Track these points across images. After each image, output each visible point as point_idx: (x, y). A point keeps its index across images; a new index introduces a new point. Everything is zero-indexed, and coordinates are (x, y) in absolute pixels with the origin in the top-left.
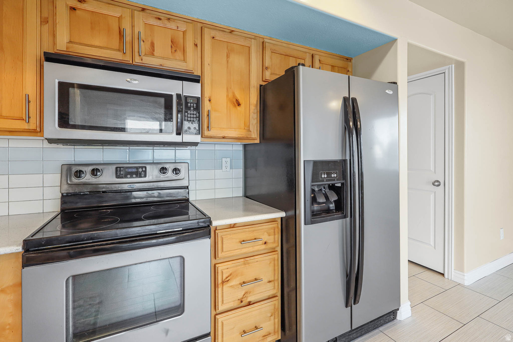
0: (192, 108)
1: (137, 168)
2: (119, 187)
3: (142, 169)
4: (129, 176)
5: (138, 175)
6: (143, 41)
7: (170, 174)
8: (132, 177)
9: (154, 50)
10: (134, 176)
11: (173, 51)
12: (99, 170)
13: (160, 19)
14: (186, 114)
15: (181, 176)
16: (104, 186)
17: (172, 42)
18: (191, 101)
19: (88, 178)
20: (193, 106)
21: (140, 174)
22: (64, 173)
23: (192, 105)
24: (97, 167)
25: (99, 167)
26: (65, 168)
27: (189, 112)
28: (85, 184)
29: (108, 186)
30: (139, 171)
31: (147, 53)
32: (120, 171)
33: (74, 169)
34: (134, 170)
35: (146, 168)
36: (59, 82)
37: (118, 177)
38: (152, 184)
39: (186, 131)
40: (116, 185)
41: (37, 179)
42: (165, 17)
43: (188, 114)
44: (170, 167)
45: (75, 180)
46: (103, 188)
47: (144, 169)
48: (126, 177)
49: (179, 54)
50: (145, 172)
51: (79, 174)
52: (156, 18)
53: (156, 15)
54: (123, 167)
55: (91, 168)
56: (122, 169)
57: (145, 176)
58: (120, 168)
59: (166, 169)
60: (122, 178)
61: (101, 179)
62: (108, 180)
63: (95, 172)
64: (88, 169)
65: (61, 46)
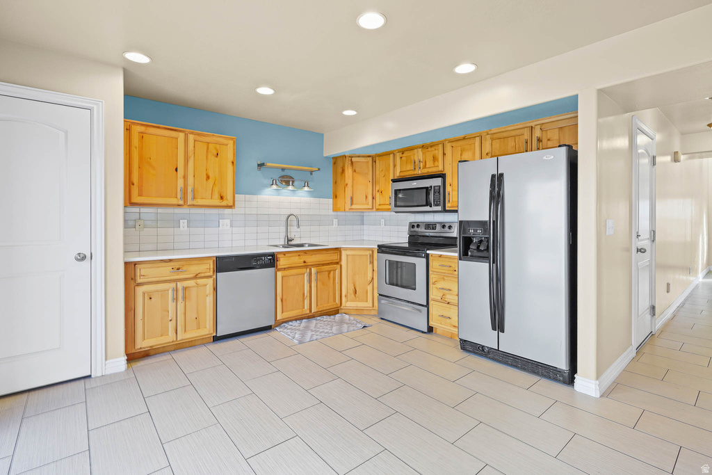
1: (433, 225)
2: (425, 234)
5: (433, 228)
6: (422, 162)
7: (447, 229)
8: (430, 229)
9: (426, 165)
11: (433, 162)
15: (452, 230)
17: (433, 157)
19: (416, 229)
22: (409, 226)
25: (419, 224)
26: (409, 224)
28: (414, 232)
32: (426, 226)
33: (412, 224)
34: (431, 226)
36: (394, 190)
37: (425, 229)
38: (439, 234)
41: (402, 228)
44: (447, 225)
45: (412, 230)
46: (420, 234)
47: (435, 226)
48: (428, 229)
49: (436, 163)
51: (413, 226)
53: (427, 147)
57: (436, 229)
58: (426, 224)
59: (444, 226)
61: (419, 230)
62: (422, 230)
63: (418, 226)
64: (416, 225)
65: (398, 175)
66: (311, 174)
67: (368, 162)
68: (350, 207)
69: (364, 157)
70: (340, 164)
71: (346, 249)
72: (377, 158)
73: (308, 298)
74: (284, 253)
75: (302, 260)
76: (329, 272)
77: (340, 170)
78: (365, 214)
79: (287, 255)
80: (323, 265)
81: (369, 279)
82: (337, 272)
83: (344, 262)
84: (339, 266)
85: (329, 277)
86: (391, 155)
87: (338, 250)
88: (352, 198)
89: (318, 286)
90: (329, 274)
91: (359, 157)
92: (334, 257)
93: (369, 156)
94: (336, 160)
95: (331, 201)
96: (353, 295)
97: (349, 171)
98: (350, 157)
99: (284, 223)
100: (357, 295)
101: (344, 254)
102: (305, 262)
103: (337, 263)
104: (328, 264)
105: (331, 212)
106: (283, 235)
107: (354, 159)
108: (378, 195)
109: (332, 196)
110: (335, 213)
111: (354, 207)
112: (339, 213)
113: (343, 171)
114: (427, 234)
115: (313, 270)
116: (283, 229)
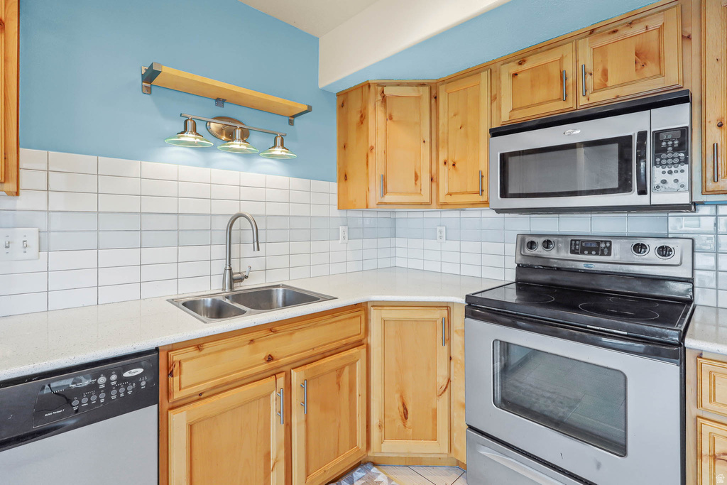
0: (670, 149)
1: (598, 243)
2: (572, 265)
3: (605, 244)
4: (586, 252)
5: (599, 251)
6: (591, 74)
7: (651, 255)
8: (590, 253)
9: (607, 80)
10: (594, 253)
11: (639, 67)
12: (550, 241)
13: (615, 32)
14: (658, 160)
15: (675, 259)
16: (556, 261)
17: (636, 54)
18: (669, 137)
19: (540, 250)
20: (673, 145)
21: (602, 251)
22: (519, 243)
23: (670, 143)
24: (549, 239)
25: (551, 239)
26: (520, 237)
27: (663, 156)
28: (537, 257)
29: (559, 261)
30: (599, 246)
31: (596, 88)
32: (575, 245)
33: (528, 239)
34: (594, 245)
35: (610, 242)
36: (501, 154)
37: (573, 252)
38: (619, 266)
39: (658, 187)
40: (569, 262)
41: (498, 248)
42: (621, 25)
43: (662, 159)
44: (653, 245)
45: (528, 252)
46: (555, 263)
47: (608, 245)
48: (582, 253)
49: (651, 68)
50: (609, 249)
51: (532, 245)
52: (609, 33)
53: (609, 29)
54: (579, 240)
55: (543, 239)
56: (577, 242)
57: (609, 254)
58: (575, 241)
59: (643, 246)
60: (578, 253)
61: (552, 253)
62: (560, 254)
63: (547, 244)
64: (540, 241)
65: (505, 117)
66: (291, 123)
67: (419, 97)
68: (380, 200)
69: (409, 85)
70: (355, 105)
71: (380, 305)
72: (442, 88)
73: (281, 466)
74: (198, 344)
75: (263, 355)
76: (339, 371)
77: (355, 118)
78: (398, 215)
79: (208, 348)
80: (324, 356)
81: (442, 381)
82: (360, 367)
83: (375, 339)
84: (362, 350)
85: (338, 384)
86: (484, 76)
87: (360, 309)
88: (384, 180)
89: (311, 418)
90: (339, 376)
91: (398, 85)
92: (352, 328)
93: (423, 85)
94: (344, 98)
95: (334, 186)
96: (399, 423)
97: (377, 118)
98: (378, 85)
99: (222, 236)
100: (409, 422)
101: (375, 315)
102: (270, 358)
103: (359, 344)
104: (337, 351)
105: (335, 211)
106: (220, 267)
107: (388, 91)
108: (444, 172)
109: (336, 178)
110: (343, 213)
111: (388, 198)
112: (351, 214)
113: (363, 118)
114: (582, 266)
115: (296, 376)
116: (220, 251)
